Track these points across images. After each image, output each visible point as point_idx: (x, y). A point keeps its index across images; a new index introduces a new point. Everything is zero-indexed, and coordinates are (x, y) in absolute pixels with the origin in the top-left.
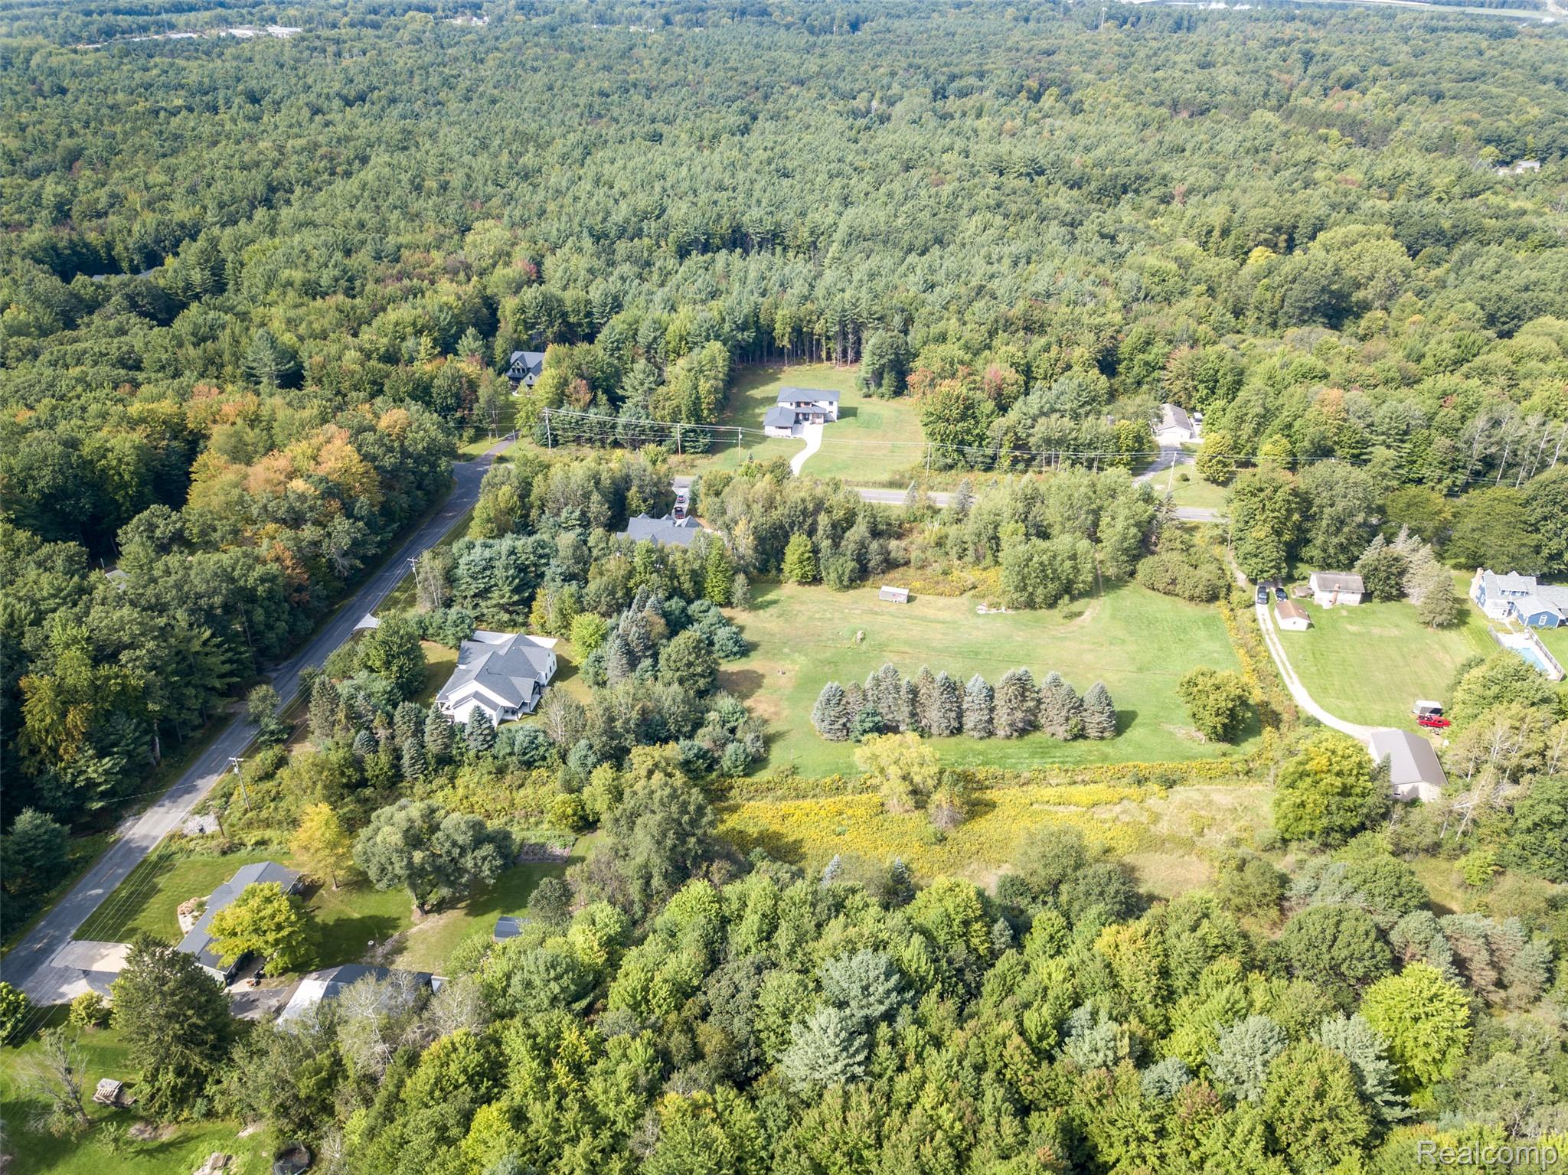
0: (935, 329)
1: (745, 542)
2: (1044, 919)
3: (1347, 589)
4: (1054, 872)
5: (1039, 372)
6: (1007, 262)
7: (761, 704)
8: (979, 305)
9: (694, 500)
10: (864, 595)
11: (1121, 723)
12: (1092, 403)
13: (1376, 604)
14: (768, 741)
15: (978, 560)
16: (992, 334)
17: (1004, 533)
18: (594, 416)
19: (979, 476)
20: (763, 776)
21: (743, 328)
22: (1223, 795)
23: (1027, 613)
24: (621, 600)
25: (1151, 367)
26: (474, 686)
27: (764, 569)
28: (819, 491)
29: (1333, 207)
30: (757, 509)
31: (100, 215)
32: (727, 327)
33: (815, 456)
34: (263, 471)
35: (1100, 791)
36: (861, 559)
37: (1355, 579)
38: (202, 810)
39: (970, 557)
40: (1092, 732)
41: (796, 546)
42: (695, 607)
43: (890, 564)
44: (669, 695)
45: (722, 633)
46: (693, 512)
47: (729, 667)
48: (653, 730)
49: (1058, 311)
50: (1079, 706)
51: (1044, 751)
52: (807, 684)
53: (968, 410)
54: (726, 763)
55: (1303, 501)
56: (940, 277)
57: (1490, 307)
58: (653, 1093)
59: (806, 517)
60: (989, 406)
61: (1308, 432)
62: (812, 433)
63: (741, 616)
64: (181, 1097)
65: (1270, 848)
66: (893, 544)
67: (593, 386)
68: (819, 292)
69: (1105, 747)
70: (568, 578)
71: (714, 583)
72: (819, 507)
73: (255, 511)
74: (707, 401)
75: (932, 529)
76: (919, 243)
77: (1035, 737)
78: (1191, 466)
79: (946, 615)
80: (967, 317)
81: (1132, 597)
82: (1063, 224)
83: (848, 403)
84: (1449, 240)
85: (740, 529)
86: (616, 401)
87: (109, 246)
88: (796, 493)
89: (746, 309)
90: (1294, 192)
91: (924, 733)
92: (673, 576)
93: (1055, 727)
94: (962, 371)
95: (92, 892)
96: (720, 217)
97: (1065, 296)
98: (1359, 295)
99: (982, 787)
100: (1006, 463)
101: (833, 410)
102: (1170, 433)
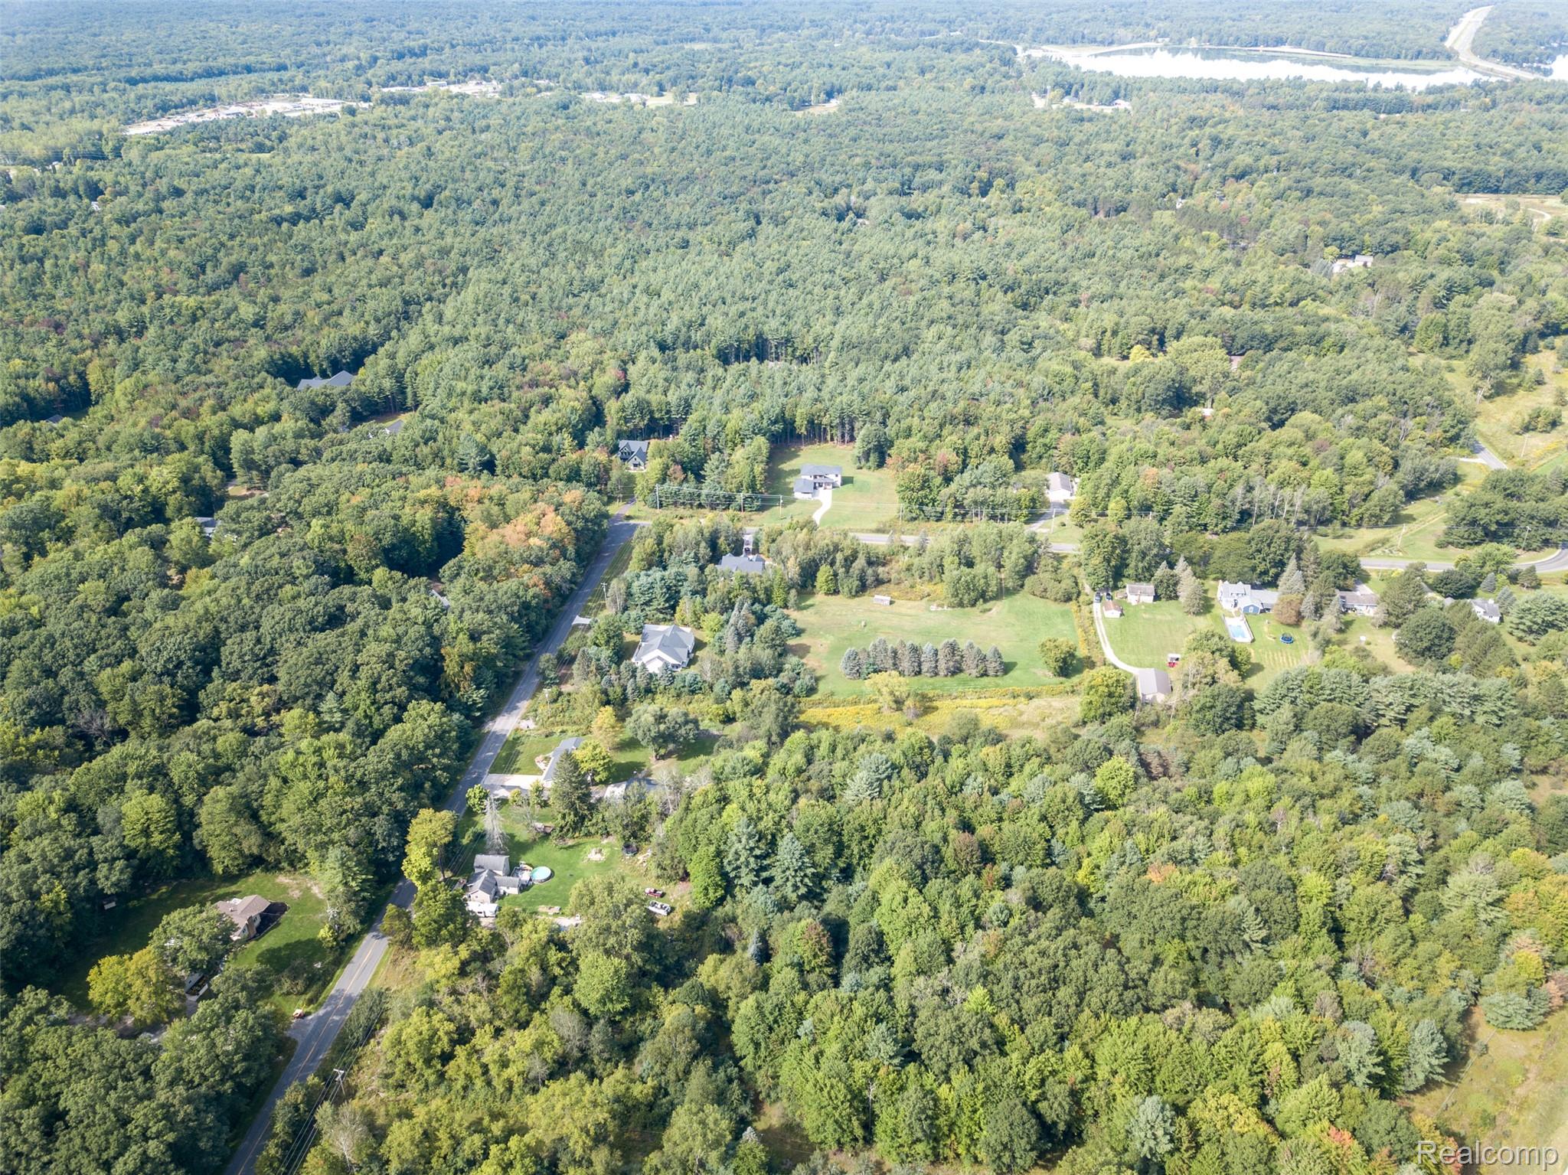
0: (904, 424)
1: (793, 570)
2: (956, 750)
3: (1145, 593)
4: (964, 732)
5: (972, 454)
6: (953, 368)
7: (810, 661)
8: (933, 405)
9: (756, 543)
10: (865, 600)
11: (1007, 668)
12: (1002, 479)
13: (1163, 602)
14: (817, 680)
15: (931, 579)
16: (942, 426)
17: (947, 562)
18: (687, 488)
19: (933, 524)
20: (815, 697)
21: (775, 422)
22: (1057, 703)
23: (959, 610)
24: (727, 606)
25: (1048, 447)
26: (658, 653)
27: (804, 586)
28: (836, 539)
29: (1192, 314)
30: (801, 550)
31: (286, 328)
32: (765, 423)
33: (828, 513)
34: (512, 533)
35: (994, 701)
36: (862, 579)
37: (1150, 587)
38: (525, 718)
39: (926, 577)
40: (991, 672)
41: (824, 573)
42: (768, 609)
43: (879, 582)
44: (765, 655)
45: (786, 624)
46: (756, 551)
47: (792, 642)
48: (758, 673)
49: (987, 409)
50: (984, 659)
51: (965, 683)
52: (835, 651)
53: (925, 483)
54: (796, 690)
55: (1122, 541)
56: (907, 382)
57: (1272, 405)
58: (794, 801)
59: (829, 555)
60: (939, 480)
61: (1137, 495)
62: (825, 495)
63: (794, 614)
64: (576, 826)
65: (1076, 726)
66: (881, 569)
67: (685, 470)
68: (825, 394)
69: (998, 680)
70: (694, 593)
71: (778, 595)
72: (837, 548)
73: (516, 557)
74: (760, 478)
75: (904, 560)
76: (893, 352)
77: (961, 676)
78: (1067, 517)
79: (913, 612)
80: (926, 414)
81: (1020, 600)
82: (996, 332)
83: (847, 474)
84: (1268, 343)
85: (791, 563)
86: (700, 478)
87: (306, 356)
88: (823, 539)
89: (778, 410)
90: (1166, 301)
91: (901, 674)
92: (754, 590)
93: (971, 670)
94: (921, 457)
95: (489, 754)
96: (747, 327)
97: (992, 397)
98: (1196, 389)
99: (931, 700)
100: (950, 516)
101: (838, 481)
102: (1057, 493)
